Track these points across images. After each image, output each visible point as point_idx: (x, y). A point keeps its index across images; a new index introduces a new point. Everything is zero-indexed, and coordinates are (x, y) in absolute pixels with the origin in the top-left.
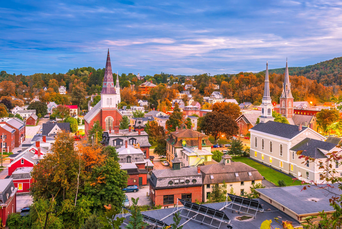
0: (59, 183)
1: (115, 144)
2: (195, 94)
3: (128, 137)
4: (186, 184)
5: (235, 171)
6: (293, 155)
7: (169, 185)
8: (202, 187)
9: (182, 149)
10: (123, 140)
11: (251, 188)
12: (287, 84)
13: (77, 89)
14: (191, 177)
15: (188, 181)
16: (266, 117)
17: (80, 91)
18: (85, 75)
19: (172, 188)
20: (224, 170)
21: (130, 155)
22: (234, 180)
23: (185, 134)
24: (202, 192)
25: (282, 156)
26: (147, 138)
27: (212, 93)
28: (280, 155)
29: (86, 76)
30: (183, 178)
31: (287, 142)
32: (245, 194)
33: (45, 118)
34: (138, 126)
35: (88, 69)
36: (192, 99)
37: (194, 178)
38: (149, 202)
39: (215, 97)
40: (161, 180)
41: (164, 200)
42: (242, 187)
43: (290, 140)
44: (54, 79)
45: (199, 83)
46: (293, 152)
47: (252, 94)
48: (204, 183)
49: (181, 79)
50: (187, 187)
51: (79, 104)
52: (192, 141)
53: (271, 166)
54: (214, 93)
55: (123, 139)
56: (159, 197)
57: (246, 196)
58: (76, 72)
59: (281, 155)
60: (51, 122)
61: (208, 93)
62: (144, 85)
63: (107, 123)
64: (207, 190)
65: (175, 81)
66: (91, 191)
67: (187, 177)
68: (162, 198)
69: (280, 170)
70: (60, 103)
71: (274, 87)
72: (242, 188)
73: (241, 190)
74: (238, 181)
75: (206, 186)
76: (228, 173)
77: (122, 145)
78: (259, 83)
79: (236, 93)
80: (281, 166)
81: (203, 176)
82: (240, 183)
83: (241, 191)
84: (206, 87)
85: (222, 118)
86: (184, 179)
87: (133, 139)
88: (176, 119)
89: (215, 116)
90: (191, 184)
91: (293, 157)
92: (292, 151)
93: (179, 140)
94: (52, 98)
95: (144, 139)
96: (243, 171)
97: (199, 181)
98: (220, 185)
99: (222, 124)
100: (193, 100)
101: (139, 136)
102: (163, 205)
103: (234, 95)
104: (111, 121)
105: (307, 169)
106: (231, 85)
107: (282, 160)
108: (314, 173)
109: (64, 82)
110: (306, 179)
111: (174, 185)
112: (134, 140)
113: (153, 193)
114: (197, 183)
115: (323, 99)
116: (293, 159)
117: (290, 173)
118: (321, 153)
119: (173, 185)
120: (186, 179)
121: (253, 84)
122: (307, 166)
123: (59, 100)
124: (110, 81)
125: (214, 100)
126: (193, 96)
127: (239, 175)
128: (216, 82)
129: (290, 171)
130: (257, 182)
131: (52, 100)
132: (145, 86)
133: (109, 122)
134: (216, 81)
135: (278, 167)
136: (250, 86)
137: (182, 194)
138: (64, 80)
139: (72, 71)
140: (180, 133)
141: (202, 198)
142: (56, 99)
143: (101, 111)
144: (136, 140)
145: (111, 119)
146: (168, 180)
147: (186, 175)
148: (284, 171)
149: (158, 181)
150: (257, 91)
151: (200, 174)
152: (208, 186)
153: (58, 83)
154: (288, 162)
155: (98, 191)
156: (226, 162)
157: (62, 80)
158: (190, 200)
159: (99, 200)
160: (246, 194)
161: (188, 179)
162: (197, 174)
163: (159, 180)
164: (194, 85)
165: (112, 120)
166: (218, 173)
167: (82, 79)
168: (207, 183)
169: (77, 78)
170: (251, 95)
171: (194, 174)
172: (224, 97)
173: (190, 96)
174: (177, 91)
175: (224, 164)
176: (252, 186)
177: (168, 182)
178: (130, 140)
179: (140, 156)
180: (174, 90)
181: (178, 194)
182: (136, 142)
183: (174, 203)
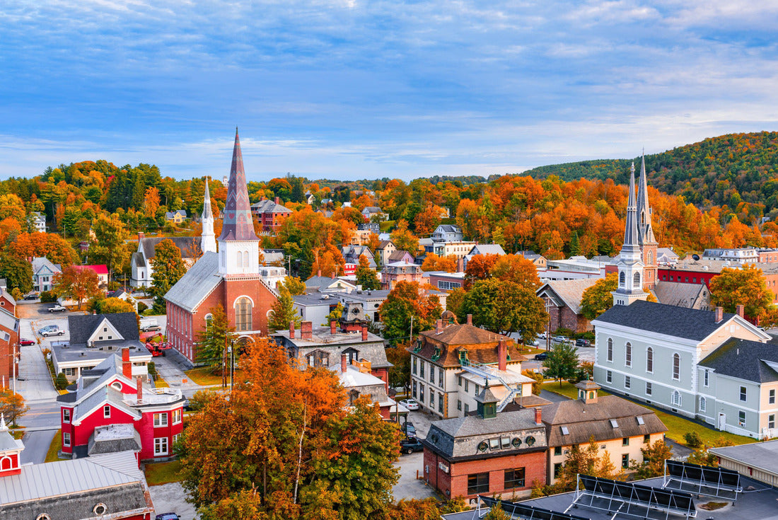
0: (259, 457)
1: (312, 364)
2: (398, 233)
3: (339, 348)
4: (513, 448)
5: (609, 416)
6: (706, 377)
7: (480, 452)
8: (545, 454)
9: (459, 371)
10: (328, 354)
11: (642, 450)
12: (643, 210)
13: (103, 222)
14: (524, 433)
15: (517, 442)
16: (630, 292)
17: (112, 229)
18: (94, 181)
19: (485, 459)
20: (586, 415)
21: (357, 389)
22: (611, 436)
23: (461, 337)
24: (545, 464)
25: (679, 380)
26: (381, 348)
27: (434, 227)
28: (673, 378)
29: (95, 184)
30: (508, 435)
31: (692, 349)
32: (630, 465)
33: (25, 299)
34: (352, 319)
35: (99, 166)
36: (390, 244)
37: (530, 434)
38: (430, 491)
39: (443, 237)
40: (463, 441)
41: (469, 485)
42: (626, 450)
43: (699, 344)
44: (13, 193)
45: (401, 204)
46: (707, 371)
47: (535, 230)
48: (550, 445)
49: (339, 192)
50: (515, 455)
51: (109, 261)
52: (479, 352)
53: (650, 402)
54: (441, 228)
55: (329, 351)
56: (459, 478)
57: (635, 468)
58: (66, 175)
59: (676, 376)
60: (50, 309)
61: (427, 229)
62: (256, 208)
63: (238, 312)
64: (555, 459)
65: (326, 197)
66: (332, 470)
67: (515, 431)
68: (466, 479)
69: (673, 410)
70: (59, 260)
71: (586, 214)
72: (625, 453)
73: (623, 455)
74: (618, 438)
75: (552, 451)
76: (595, 420)
77: (328, 365)
78: (551, 204)
79: (498, 229)
80: (677, 401)
81: (548, 428)
82: (621, 441)
83: (623, 459)
84: (420, 215)
85: (514, 296)
86: (509, 437)
87: (351, 351)
88: (406, 299)
89: (497, 289)
90: (524, 447)
91: (706, 381)
92: (703, 368)
93: (450, 350)
94: (36, 247)
95: (375, 350)
96: (625, 415)
97: (540, 439)
98: (584, 448)
99: (513, 308)
100: (393, 248)
101: (365, 343)
102: (466, 495)
103: (493, 232)
104: (247, 308)
105: (742, 407)
106: (484, 208)
107: (677, 389)
108: (758, 414)
109: (39, 201)
110: (737, 426)
111: (490, 452)
112: (354, 354)
113: (447, 470)
114: (536, 445)
115: (699, 242)
116: (704, 385)
117: (697, 416)
118: (771, 369)
119: (488, 451)
120: (513, 436)
121: (538, 206)
122: (741, 399)
123: (55, 252)
124: (244, 208)
125: (446, 247)
126: (392, 237)
127: (619, 424)
128: (443, 201)
129: (697, 411)
130: (656, 439)
131: (38, 253)
132: (260, 212)
133: (244, 310)
134: (444, 198)
135: (669, 404)
136: (529, 211)
137: (505, 470)
138: (39, 197)
139: (56, 174)
140: (449, 334)
141: (545, 477)
142: (47, 249)
143: (223, 282)
144: (357, 352)
145: (248, 302)
146: (476, 441)
147: (513, 429)
148: (683, 413)
149: (455, 444)
150: (547, 223)
151: (539, 424)
152: (558, 451)
153: (22, 203)
154: (693, 392)
155: (346, 470)
156: (588, 397)
157: (34, 196)
158: (520, 482)
159: (349, 489)
160: (634, 464)
161: (518, 436)
162: (534, 426)
163: (459, 441)
164: (385, 208)
165: (250, 305)
166: (575, 420)
167: (86, 194)
168: (557, 445)
169: (72, 191)
170: (535, 235)
171: (529, 426)
172: (467, 239)
173: (384, 237)
174: (353, 224)
175: (582, 401)
176: (645, 447)
177: (476, 445)
178: (344, 352)
179: (378, 391)
180: (345, 222)
181: (496, 470)
182: (359, 358)
183: (488, 491)
